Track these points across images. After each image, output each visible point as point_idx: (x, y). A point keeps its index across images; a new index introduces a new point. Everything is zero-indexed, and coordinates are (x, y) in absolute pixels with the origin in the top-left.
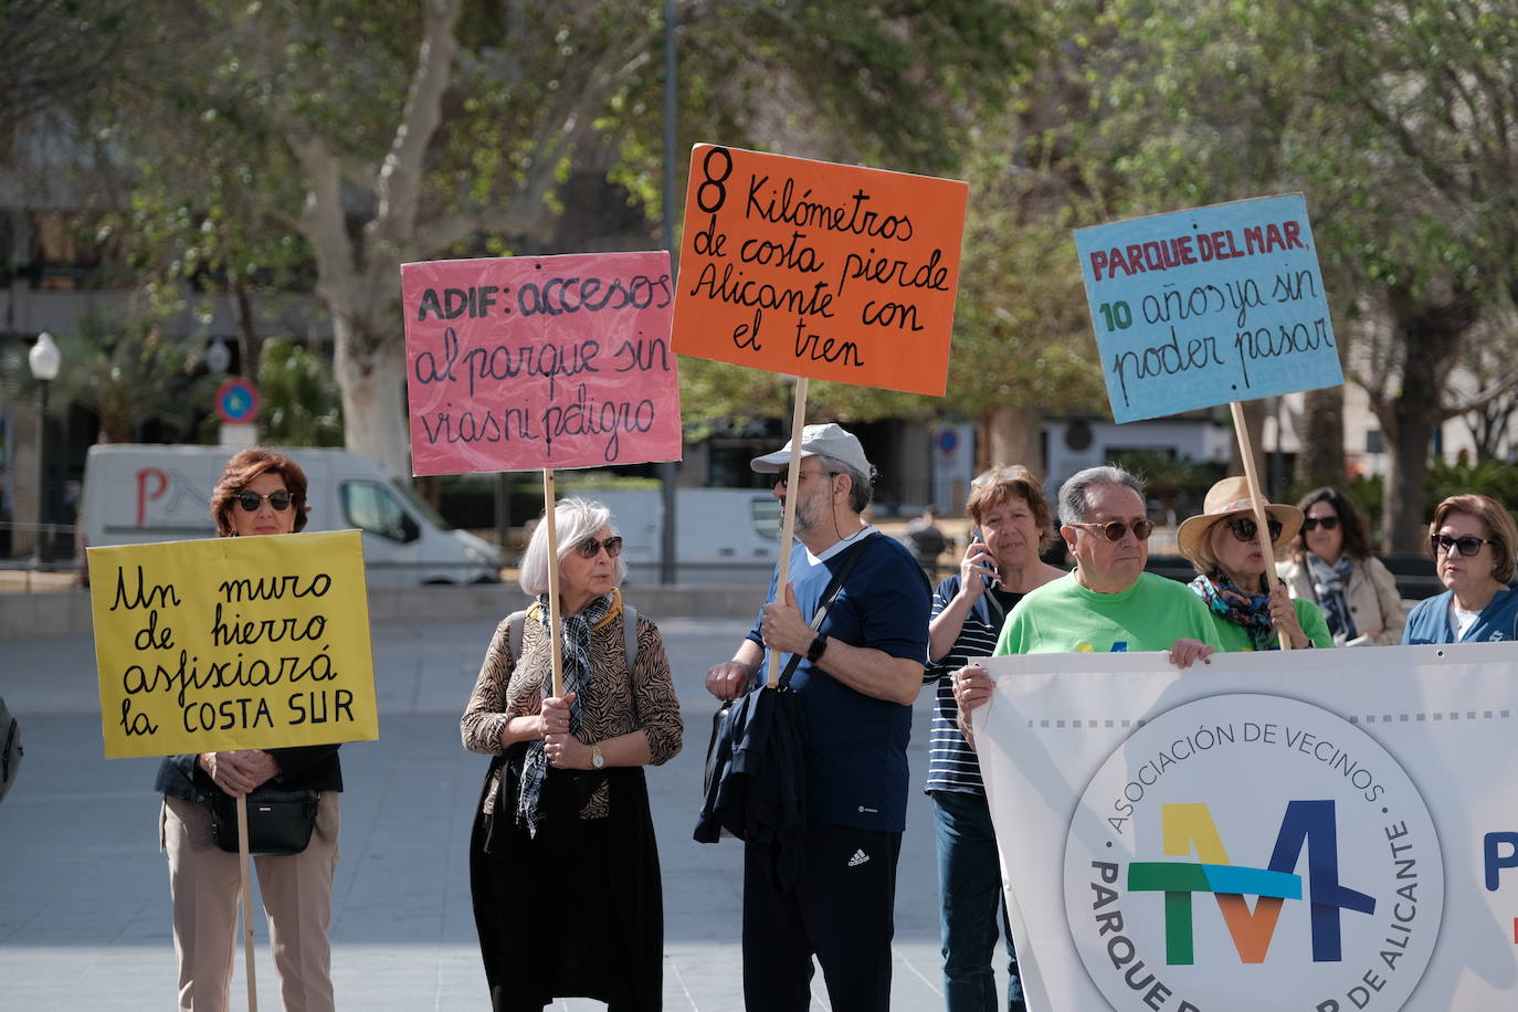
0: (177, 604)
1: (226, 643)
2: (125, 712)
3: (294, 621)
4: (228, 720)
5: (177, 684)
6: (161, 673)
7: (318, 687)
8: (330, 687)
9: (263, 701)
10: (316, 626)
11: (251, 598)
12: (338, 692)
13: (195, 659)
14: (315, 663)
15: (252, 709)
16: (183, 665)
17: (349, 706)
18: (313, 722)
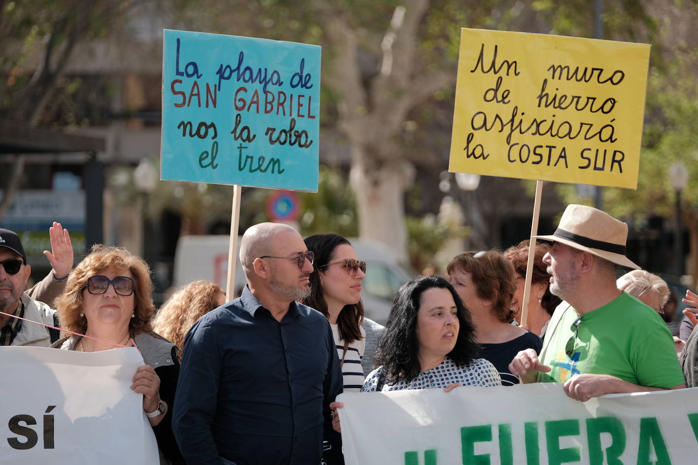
0: (517, 75)
1: (546, 106)
2: (469, 142)
3: (594, 99)
4: (538, 158)
5: (507, 129)
6: (497, 119)
7: (602, 147)
8: (610, 147)
9: (564, 149)
10: (609, 104)
11: (568, 79)
12: (615, 152)
13: (523, 114)
14: (604, 130)
15: (556, 153)
16: (514, 116)
17: (622, 163)
18: (594, 169)
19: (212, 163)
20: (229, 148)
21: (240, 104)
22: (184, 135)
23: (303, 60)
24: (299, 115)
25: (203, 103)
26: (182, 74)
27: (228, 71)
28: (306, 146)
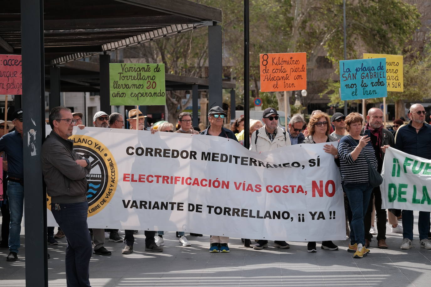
19: (356, 94)
20: (360, 89)
21: (363, 77)
22: (347, 88)
23: (381, 62)
24: (380, 77)
25: (352, 78)
26: (345, 72)
27: (359, 69)
28: (383, 85)
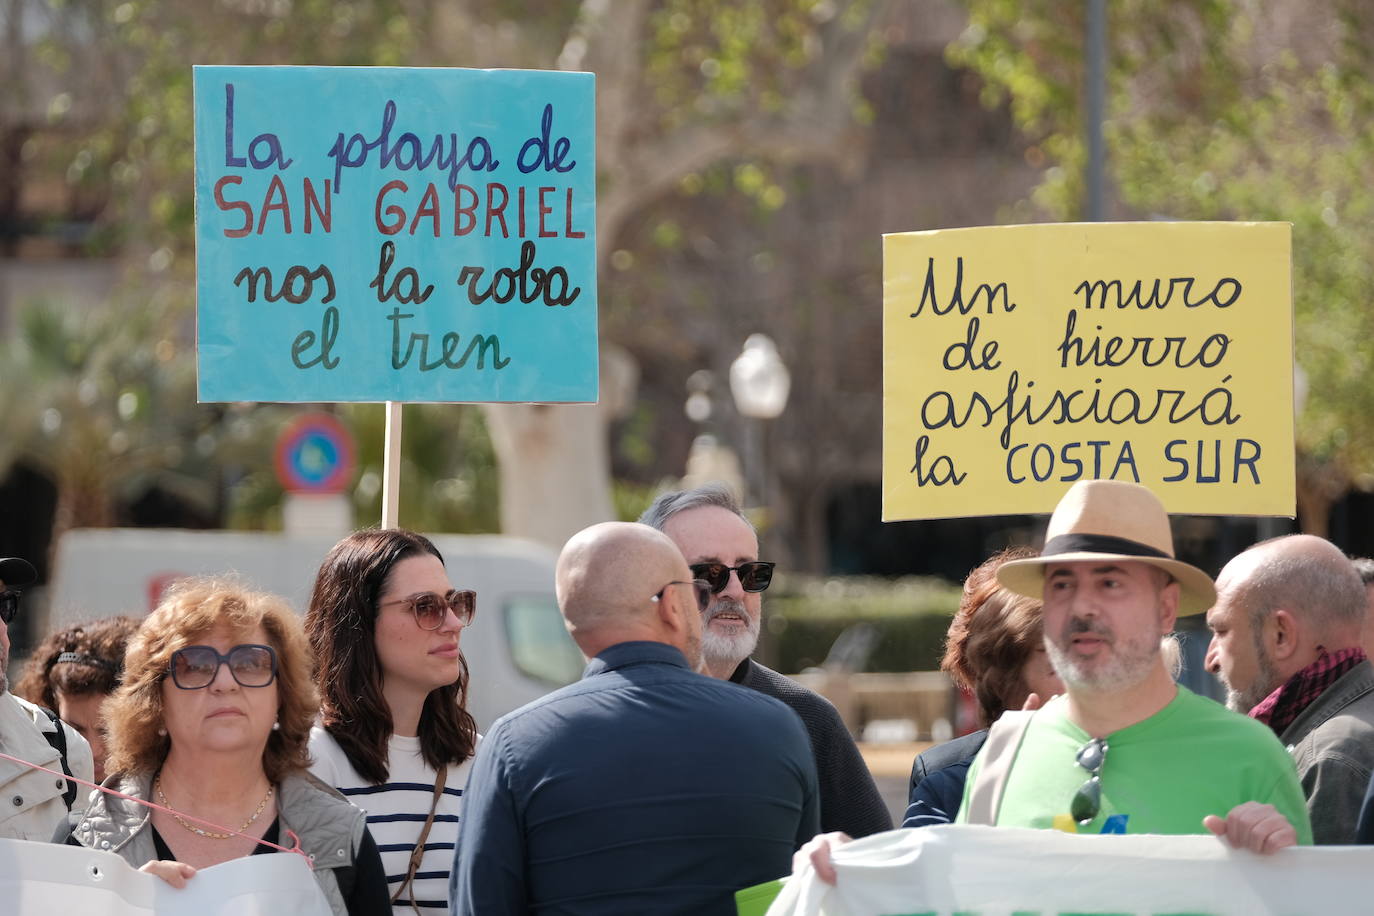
0: (1009, 309)
1: (1079, 363)
2: (920, 453)
3: (1182, 340)
4: (1073, 469)
5: (1001, 418)
6: (977, 401)
7: (1209, 435)
8: (1228, 434)
9: (1127, 445)
10: (1214, 349)
11: (1120, 306)
12: (1239, 443)
13: (1031, 384)
14: (1209, 401)
15: (1109, 456)
16: (1011, 392)
17: (1255, 463)
18: (1198, 481)
